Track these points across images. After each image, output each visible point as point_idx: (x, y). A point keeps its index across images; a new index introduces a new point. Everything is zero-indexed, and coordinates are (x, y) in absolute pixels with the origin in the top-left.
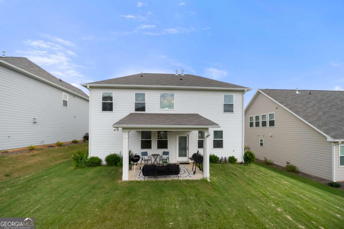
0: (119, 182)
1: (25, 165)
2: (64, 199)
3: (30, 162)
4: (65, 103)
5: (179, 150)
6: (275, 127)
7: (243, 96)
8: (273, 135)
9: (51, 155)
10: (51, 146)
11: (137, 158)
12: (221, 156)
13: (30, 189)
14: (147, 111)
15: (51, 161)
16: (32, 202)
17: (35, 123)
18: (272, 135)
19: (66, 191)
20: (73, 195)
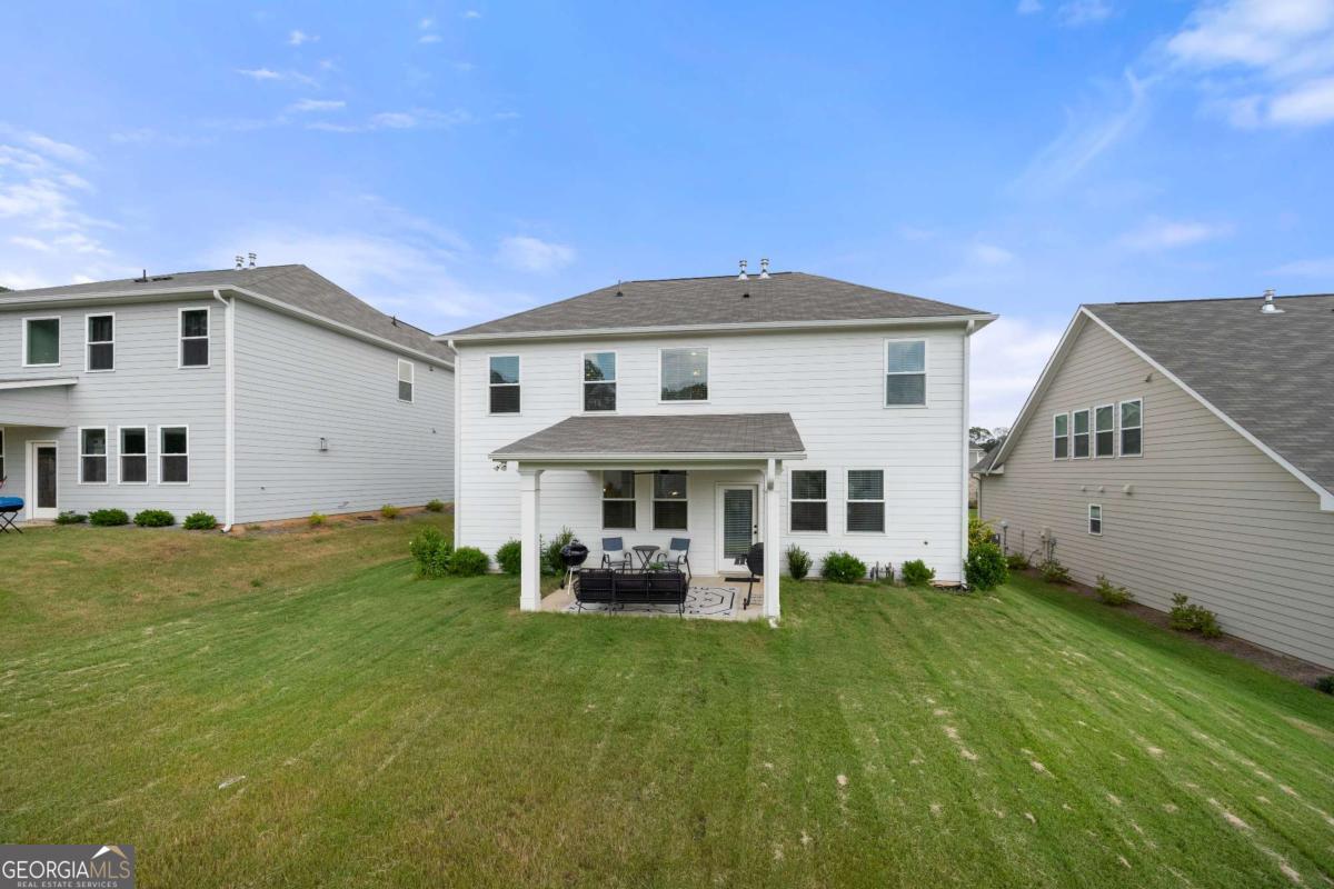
0: (511, 613)
1: (298, 563)
2: (369, 640)
3: (309, 557)
4: (405, 391)
5: (726, 534)
6: (1141, 455)
7: (963, 343)
8: (1136, 490)
9: (364, 542)
10: (367, 518)
11: (577, 553)
12: (874, 561)
13: (301, 617)
14: (622, 409)
15: (361, 558)
16: (301, 642)
17: (325, 450)
18: (1131, 487)
19: (377, 627)
20: (390, 635)
